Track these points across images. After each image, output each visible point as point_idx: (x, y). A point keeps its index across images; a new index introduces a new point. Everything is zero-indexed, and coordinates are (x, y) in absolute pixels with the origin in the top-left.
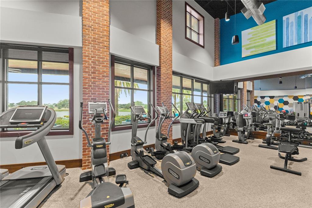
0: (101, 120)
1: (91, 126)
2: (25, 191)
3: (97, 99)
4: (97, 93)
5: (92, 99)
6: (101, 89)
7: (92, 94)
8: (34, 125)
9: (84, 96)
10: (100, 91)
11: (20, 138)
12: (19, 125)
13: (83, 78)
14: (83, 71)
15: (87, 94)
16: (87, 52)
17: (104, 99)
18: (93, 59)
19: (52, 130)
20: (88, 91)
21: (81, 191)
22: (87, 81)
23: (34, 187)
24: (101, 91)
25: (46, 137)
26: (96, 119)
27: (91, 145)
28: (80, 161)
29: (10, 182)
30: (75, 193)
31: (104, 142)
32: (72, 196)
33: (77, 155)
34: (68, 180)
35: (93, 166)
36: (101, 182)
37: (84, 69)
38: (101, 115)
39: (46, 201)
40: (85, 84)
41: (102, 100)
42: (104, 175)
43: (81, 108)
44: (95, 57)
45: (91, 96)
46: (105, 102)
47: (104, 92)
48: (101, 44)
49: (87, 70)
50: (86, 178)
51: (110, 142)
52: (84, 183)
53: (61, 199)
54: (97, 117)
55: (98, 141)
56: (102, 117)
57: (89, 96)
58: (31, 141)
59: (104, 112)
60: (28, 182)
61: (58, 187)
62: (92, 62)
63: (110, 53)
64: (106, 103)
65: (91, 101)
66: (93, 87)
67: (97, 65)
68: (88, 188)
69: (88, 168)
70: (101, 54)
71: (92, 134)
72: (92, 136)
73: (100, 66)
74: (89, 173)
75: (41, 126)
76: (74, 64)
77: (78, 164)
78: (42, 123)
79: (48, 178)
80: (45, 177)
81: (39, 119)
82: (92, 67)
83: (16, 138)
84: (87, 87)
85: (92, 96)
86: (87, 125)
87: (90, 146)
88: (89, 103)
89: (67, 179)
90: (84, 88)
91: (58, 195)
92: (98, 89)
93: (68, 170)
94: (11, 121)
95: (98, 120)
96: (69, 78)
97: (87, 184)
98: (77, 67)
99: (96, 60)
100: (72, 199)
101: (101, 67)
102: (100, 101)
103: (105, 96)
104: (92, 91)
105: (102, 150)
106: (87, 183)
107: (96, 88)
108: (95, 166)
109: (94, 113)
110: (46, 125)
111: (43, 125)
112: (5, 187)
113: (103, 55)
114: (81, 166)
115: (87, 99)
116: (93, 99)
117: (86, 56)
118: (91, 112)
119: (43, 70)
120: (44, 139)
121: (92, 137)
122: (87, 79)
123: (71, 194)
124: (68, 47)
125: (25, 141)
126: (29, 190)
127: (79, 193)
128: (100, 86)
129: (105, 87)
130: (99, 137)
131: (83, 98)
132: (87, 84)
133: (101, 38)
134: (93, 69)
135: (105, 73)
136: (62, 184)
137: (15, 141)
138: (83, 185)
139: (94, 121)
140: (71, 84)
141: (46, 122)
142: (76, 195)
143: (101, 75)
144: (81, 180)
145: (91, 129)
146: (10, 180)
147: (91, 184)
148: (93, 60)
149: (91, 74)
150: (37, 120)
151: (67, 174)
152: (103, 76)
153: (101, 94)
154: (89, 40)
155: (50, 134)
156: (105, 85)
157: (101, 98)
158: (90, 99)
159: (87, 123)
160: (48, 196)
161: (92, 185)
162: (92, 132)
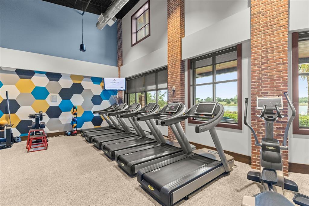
0: (273, 117)
1: (261, 123)
2: (203, 165)
3: (269, 92)
4: (269, 86)
5: (262, 93)
6: (274, 80)
7: (262, 87)
8: (208, 117)
9: (252, 91)
10: (273, 83)
11: (198, 125)
12: (199, 116)
13: (252, 71)
14: (252, 64)
15: (256, 88)
16: (256, 43)
17: (279, 93)
18: (263, 47)
19: (220, 122)
20: (257, 85)
21: (248, 189)
22: (256, 74)
23: (209, 165)
24: (275, 83)
25: (215, 127)
26: (266, 116)
27: (260, 144)
28: (250, 158)
29: (196, 155)
30: (242, 187)
31: (277, 144)
32: (238, 188)
33: (246, 151)
34: (236, 172)
35: (262, 168)
36: (270, 190)
37: (253, 61)
38: (274, 112)
39: (217, 180)
40: (253, 77)
41: (276, 93)
42: (275, 183)
43: (246, 103)
44: (267, 45)
45: (261, 90)
46: (279, 96)
47: (279, 83)
48: (275, 26)
49: (256, 62)
50: (255, 178)
51: (287, 147)
52: (252, 182)
53: (228, 185)
54: (266, 113)
55: (268, 141)
56: (274, 114)
57: (258, 91)
58: (204, 129)
59: (276, 108)
60: (205, 159)
61: (226, 173)
62: (262, 51)
63: (289, 32)
64: (281, 97)
65: (262, 96)
66: (263, 79)
67: (270, 53)
68: (256, 189)
69: (258, 168)
70: (275, 39)
71: (263, 132)
72: (263, 134)
73: (273, 53)
74: (258, 174)
75: (212, 118)
76: (242, 59)
77: (247, 160)
78: (213, 116)
79: (219, 162)
80: (217, 160)
81: (211, 112)
82: (263, 58)
83: (196, 125)
84: (256, 80)
85: (263, 89)
86: (256, 122)
87: (258, 144)
88: (258, 98)
89: (235, 170)
90: (252, 82)
91: (226, 181)
92: (271, 81)
93: (236, 162)
94: (196, 113)
95: (268, 117)
96: (238, 75)
97: (256, 185)
98: (245, 62)
99: (267, 48)
100: (238, 191)
101: (275, 53)
102: (273, 96)
103: (280, 89)
104: (263, 84)
105: (275, 154)
106: (255, 183)
107: (268, 80)
108: (264, 169)
109: (262, 109)
110: (216, 117)
111: (214, 117)
112: (193, 157)
113: (278, 38)
114: (250, 164)
115: (256, 94)
116: (264, 93)
117: (254, 47)
118: (260, 108)
119: (216, 71)
120: (214, 129)
121: (262, 136)
122: (256, 72)
123: (237, 186)
124: (236, 45)
125: (201, 128)
126: (205, 166)
127: (245, 189)
128: (273, 77)
129: (282, 76)
130: (271, 138)
131: (251, 93)
132: (256, 78)
133: (275, 18)
134: (263, 59)
135: (281, 60)
136: (230, 173)
137: (195, 127)
138: (250, 183)
139: (263, 118)
140: (240, 80)
141: (216, 115)
142: (242, 189)
143: (275, 64)
144: (249, 178)
145: (261, 127)
146: (196, 154)
147: (259, 186)
148: (264, 49)
149: (261, 65)
150: (210, 113)
151: (236, 166)
152: (278, 64)
153: (275, 87)
154: (259, 28)
155: (219, 125)
156: (282, 75)
157: (275, 91)
158: (260, 93)
159: (256, 120)
160: (219, 178)
161: (261, 188)
162: (263, 130)
